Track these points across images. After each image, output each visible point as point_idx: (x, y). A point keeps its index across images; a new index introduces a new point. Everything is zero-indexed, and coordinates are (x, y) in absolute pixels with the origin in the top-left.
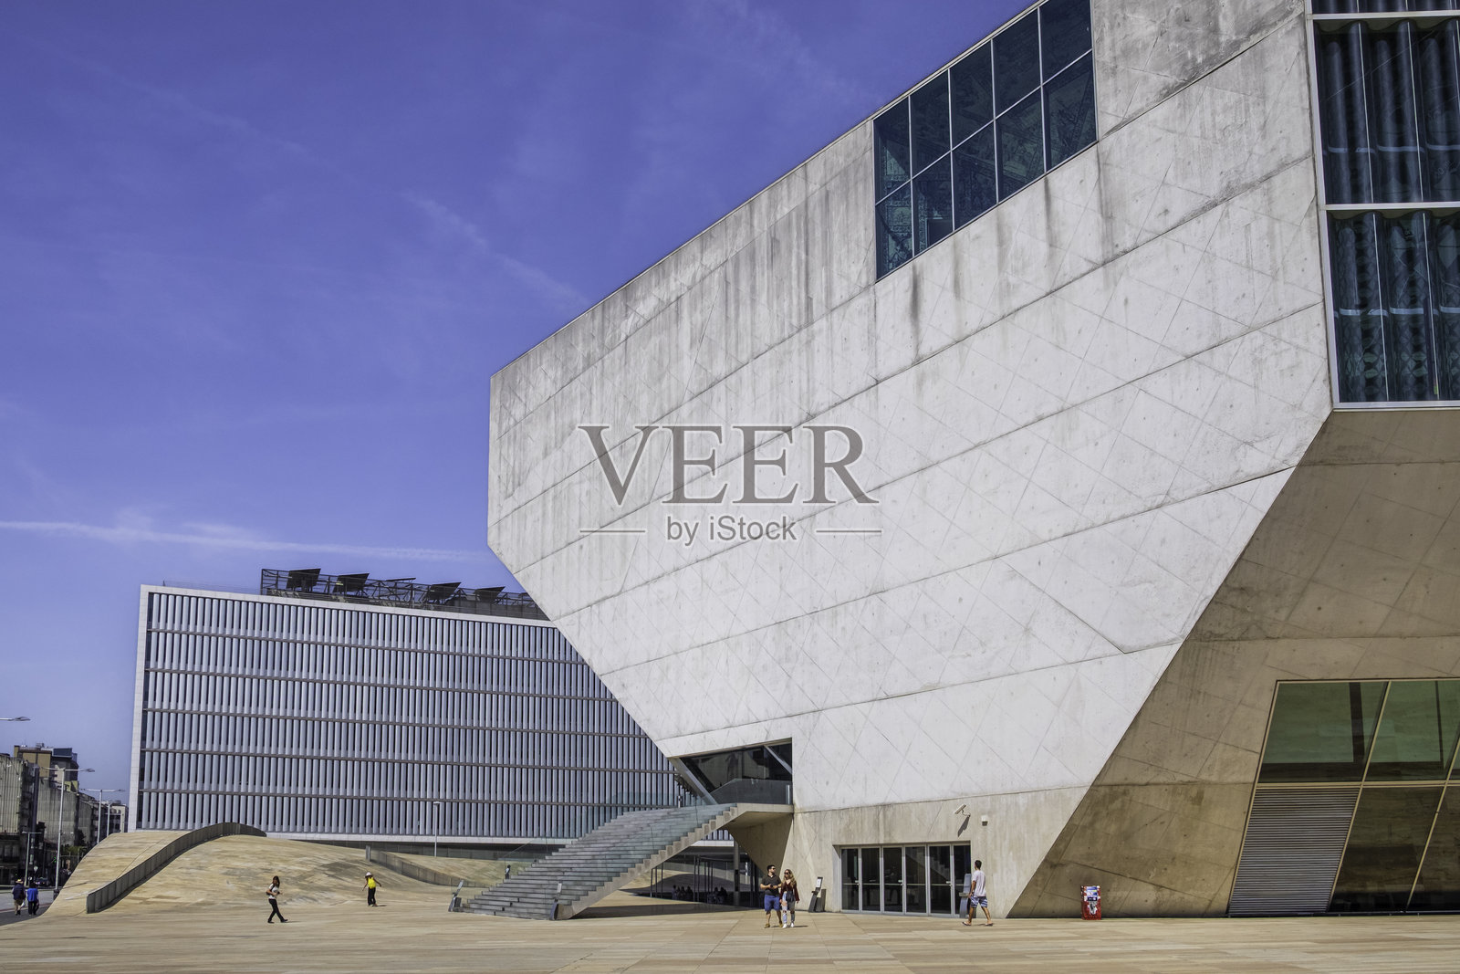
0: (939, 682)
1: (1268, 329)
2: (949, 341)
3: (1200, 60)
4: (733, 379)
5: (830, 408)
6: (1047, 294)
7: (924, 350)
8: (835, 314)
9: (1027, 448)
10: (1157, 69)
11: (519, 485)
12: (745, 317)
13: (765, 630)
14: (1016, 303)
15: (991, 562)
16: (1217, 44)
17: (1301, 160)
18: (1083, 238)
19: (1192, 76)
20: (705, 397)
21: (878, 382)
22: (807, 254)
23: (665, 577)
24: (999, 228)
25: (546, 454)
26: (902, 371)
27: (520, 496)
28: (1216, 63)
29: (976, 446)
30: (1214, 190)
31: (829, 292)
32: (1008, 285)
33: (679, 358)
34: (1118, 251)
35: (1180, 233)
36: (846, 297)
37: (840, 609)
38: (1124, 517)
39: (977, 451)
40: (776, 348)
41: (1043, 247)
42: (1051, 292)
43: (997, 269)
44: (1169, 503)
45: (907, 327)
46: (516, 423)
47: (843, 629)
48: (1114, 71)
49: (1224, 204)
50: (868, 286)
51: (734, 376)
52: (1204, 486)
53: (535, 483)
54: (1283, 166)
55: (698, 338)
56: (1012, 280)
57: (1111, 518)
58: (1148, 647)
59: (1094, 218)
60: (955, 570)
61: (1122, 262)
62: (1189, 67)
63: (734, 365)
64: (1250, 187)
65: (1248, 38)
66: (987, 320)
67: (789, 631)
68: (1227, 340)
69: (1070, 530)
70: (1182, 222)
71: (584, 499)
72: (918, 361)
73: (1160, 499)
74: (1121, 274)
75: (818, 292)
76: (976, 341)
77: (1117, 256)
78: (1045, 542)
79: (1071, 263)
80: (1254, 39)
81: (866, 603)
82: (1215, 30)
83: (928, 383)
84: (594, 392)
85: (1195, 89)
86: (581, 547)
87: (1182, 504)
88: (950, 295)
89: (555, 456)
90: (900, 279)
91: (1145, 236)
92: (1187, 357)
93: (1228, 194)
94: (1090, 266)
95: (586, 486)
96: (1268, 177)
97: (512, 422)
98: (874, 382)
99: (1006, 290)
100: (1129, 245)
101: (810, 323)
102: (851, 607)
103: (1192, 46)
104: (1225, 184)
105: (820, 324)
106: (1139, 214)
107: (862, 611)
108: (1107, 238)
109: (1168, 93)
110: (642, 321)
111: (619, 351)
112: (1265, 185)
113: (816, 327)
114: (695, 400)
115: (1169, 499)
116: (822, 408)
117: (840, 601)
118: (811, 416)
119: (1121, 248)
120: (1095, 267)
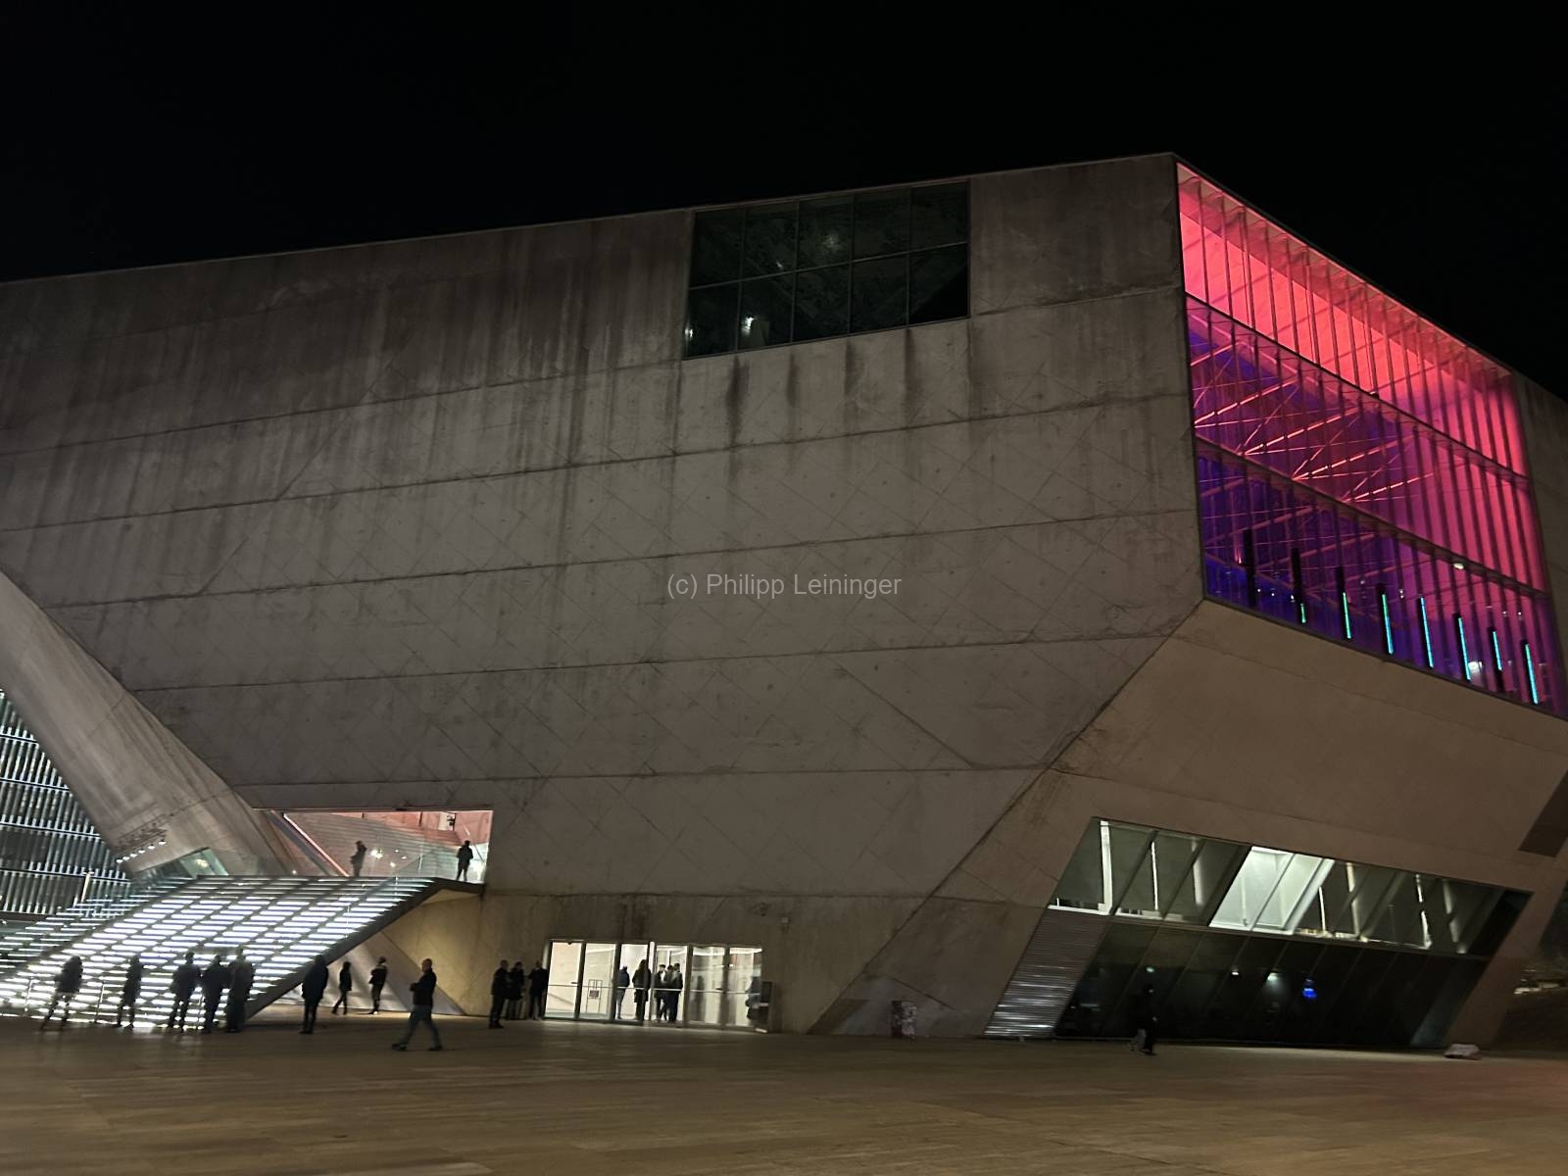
0: (733, 767)
2: (778, 440)
3: (1081, 288)
5: (602, 463)
6: (903, 429)
7: (742, 438)
8: (621, 374)
10: (1036, 282)
12: (480, 341)
13: (465, 676)
14: (863, 427)
15: (813, 656)
16: (1100, 282)
18: (947, 390)
19: (1070, 297)
20: (400, 405)
21: (675, 454)
22: (586, 305)
24: (850, 354)
26: (710, 451)
28: (1097, 293)
29: (802, 544)
30: (1091, 392)
31: (615, 353)
32: (856, 409)
33: (361, 353)
34: (985, 413)
35: (1056, 418)
36: (638, 362)
37: (594, 671)
39: (803, 549)
41: (901, 389)
42: (906, 428)
43: (843, 391)
45: (723, 412)
47: (595, 692)
48: (991, 267)
49: (1100, 408)
50: (671, 360)
54: (1162, 394)
56: (861, 405)
59: (959, 377)
60: (765, 656)
61: (990, 424)
62: (1069, 290)
63: (454, 387)
64: (1127, 401)
65: (1129, 288)
66: (826, 433)
67: (507, 683)
69: (916, 644)
70: (1059, 409)
72: (733, 446)
74: (990, 435)
75: (598, 347)
76: (809, 449)
77: (986, 418)
78: (883, 649)
79: (929, 408)
80: (1136, 291)
81: (632, 671)
82: (1097, 270)
83: (745, 472)
85: (1074, 308)
86: (128, 527)
88: (783, 397)
90: (716, 365)
91: (1017, 409)
92: (1058, 521)
93: (1105, 400)
94: (953, 418)
96: (1146, 399)
98: (669, 453)
99: (853, 413)
100: (999, 411)
101: (581, 372)
102: (610, 671)
103: (1073, 275)
104: (1102, 392)
105: (597, 378)
106: (1011, 390)
107: (627, 678)
108: (975, 399)
109: (1047, 302)
112: (1142, 404)
113: (591, 379)
116: (590, 461)
117: (593, 662)
118: (571, 465)
119: (990, 412)
120: (959, 420)
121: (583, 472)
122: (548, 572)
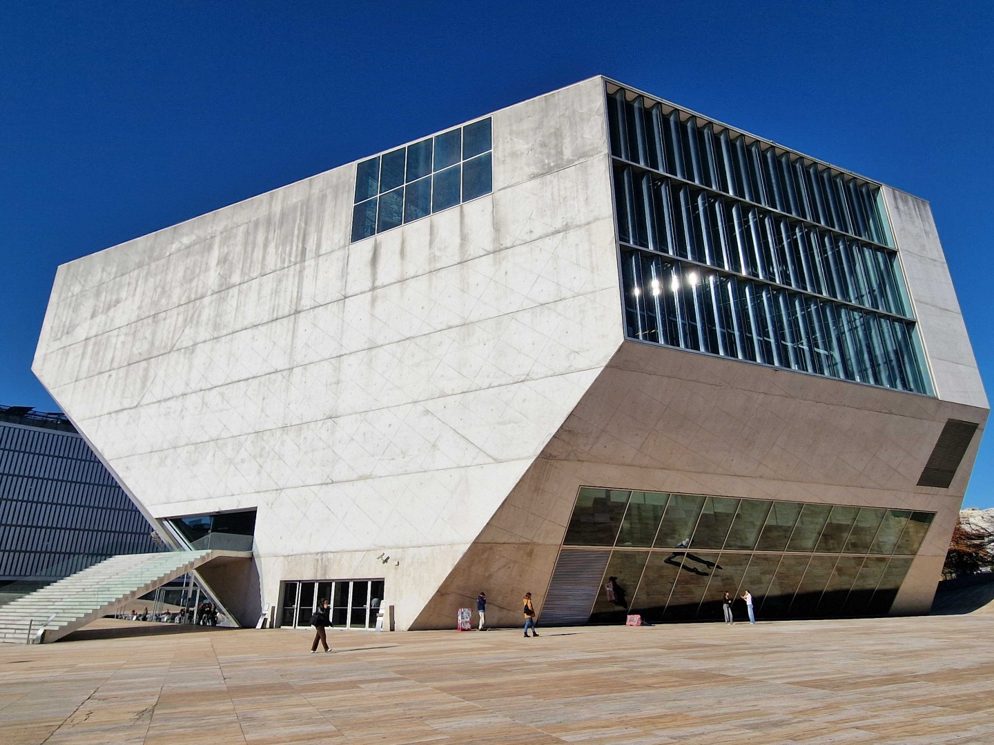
0: (371, 475)
1: (588, 296)
2: (395, 281)
3: (552, 165)
4: (244, 286)
5: (311, 309)
6: (459, 263)
7: (378, 283)
8: (320, 258)
9: (441, 343)
10: (528, 165)
11: (67, 333)
12: (258, 253)
13: (246, 436)
14: (438, 266)
15: (411, 405)
16: (562, 159)
17: (606, 218)
18: (482, 237)
19: (546, 171)
20: (223, 294)
21: (345, 298)
22: (306, 224)
23: (174, 399)
24: (432, 227)
25: (93, 316)
26: (362, 293)
27: (66, 341)
28: (560, 166)
29: (407, 339)
30: (559, 225)
31: (319, 246)
32: (435, 256)
33: (207, 270)
34: (502, 247)
35: (539, 243)
36: (329, 250)
37: (305, 426)
38: (499, 386)
39: (408, 342)
40: (278, 272)
41: (458, 240)
42: (461, 263)
43: (428, 247)
44: (528, 380)
45: (368, 270)
46: (73, 296)
47: (305, 438)
48: (504, 162)
49: (564, 233)
50: (345, 246)
51: (245, 285)
52: (550, 373)
53: (81, 333)
54: (596, 219)
55: (223, 260)
56: (437, 253)
57: (492, 385)
58: (513, 460)
59: (489, 229)
60: (388, 407)
61: (504, 253)
62: (546, 167)
63: (246, 278)
64: (580, 226)
65: (578, 159)
66: (420, 272)
67: (265, 438)
68: (565, 299)
69: (465, 390)
70: (540, 238)
71: (119, 345)
72: (373, 289)
73: (523, 378)
74: (504, 259)
75: (311, 245)
76: (412, 283)
77: (502, 250)
78: (449, 395)
79: (472, 250)
80: (582, 160)
81: (323, 424)
82: (561, 153)
83: (379, 302)
84: (139, 283)
85: (548, 177)
86: (110, 376)
87: (537, 381)
88: (398, 256)
89: (101, 318)
90: (366, 244)
91: (518, 242)
92: (542, 305)
93: (566, 228)
94: (485, 253)
95: (122, 338)
96: (589, 223)
97: (70, 294)
98: (343, 297)
99: (433, 258)
100: (509, 245)
101: (303, 260)
102: (312, 425)
103: (548, 158)
104: (565, 223)
105: (310, 263)
106: (515, 231)
107: (320, 428)
108: (496, 239)
109: (534, 176)
110: (183, 247)
111: (163, 261)
112: (587, 227)
113: (307, 263)
114: (215, 295)
115: (528, 378)
116: (305, 308)
117: (304, 421)
118: (297, 312)
119: (504, 246)
120: (488, 253)
121: (302, 315)
122: (285, 373)
